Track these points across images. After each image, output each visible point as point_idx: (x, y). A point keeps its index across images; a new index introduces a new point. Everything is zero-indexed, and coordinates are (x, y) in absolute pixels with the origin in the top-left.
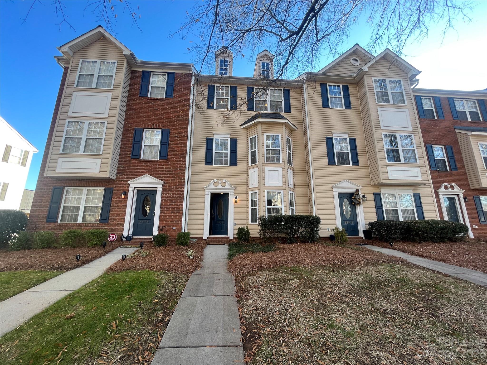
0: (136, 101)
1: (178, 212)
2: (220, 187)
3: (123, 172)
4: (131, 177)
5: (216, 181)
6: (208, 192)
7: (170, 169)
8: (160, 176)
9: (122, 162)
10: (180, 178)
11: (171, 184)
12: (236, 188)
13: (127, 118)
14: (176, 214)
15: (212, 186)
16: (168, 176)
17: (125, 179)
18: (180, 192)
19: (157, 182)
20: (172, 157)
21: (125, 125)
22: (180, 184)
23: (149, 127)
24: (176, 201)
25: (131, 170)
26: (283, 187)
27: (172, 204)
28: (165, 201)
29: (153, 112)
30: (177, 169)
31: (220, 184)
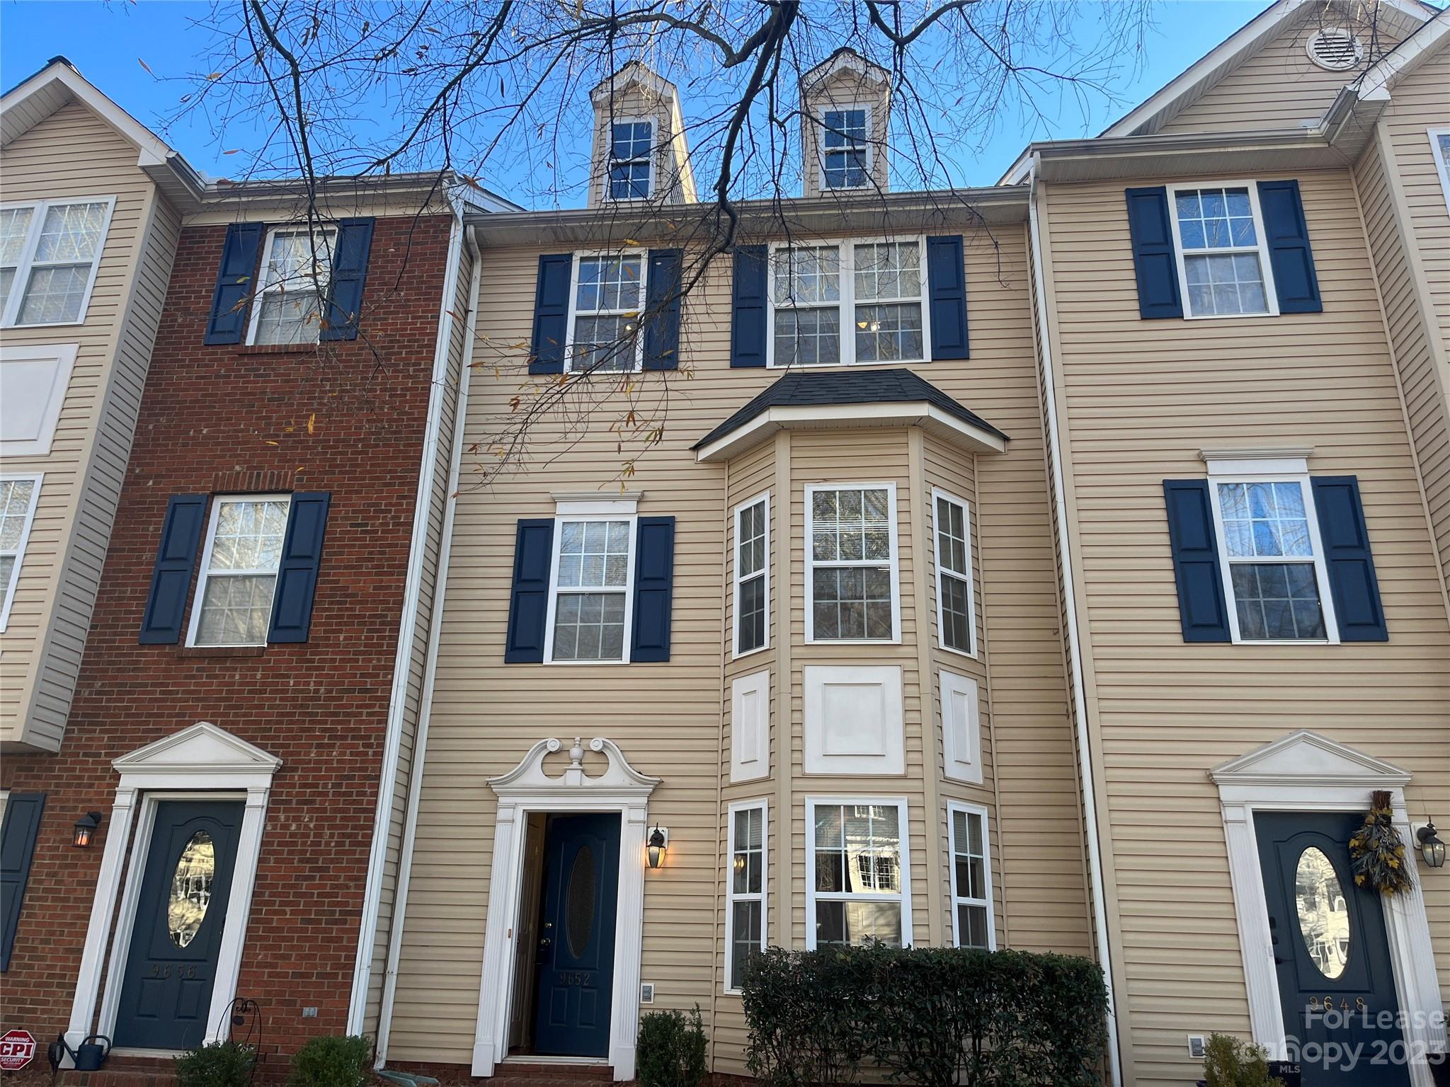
0: (188, 366)
1: (336, 922)
2: (573, 778)
3: (97, 716)
4: (132, 739)
5: (553, 745)
6: (514, 807)
7: (316, 691)
8: (265, 730)
9: (97, 663)
10: (362, 738)
11: (313, 770)
12: (659, 787)
13: (143, 449)
14: (325, 930)
15: (535, 776)
16: (303, 730)
17: (105, 747)
18: (356, 811)
19: (247, 759)
20: (333, 631)
21: (131, 482)
22: (360, 769)
23: (235, 485)
24: (332, 861)
25: (134, 700)
26: (904, 777)
27: (313, 878)
28: (277, 861)
29: (260, 412)
30: (348, 691)
31: (575, 765)
